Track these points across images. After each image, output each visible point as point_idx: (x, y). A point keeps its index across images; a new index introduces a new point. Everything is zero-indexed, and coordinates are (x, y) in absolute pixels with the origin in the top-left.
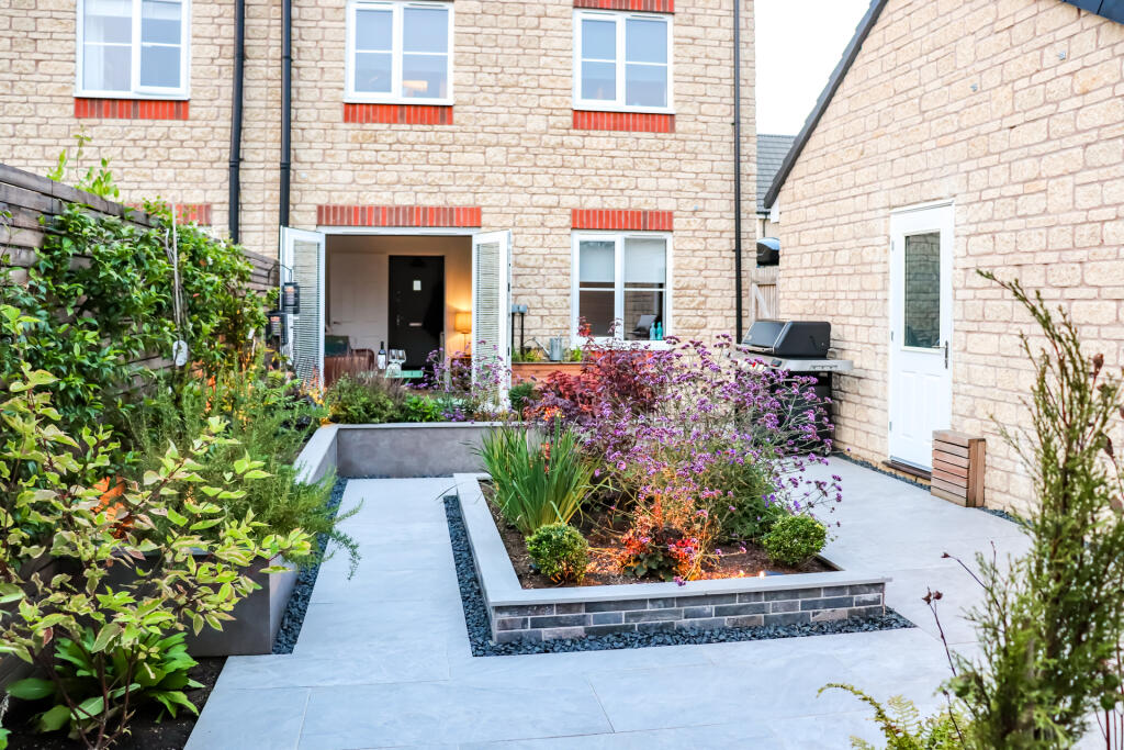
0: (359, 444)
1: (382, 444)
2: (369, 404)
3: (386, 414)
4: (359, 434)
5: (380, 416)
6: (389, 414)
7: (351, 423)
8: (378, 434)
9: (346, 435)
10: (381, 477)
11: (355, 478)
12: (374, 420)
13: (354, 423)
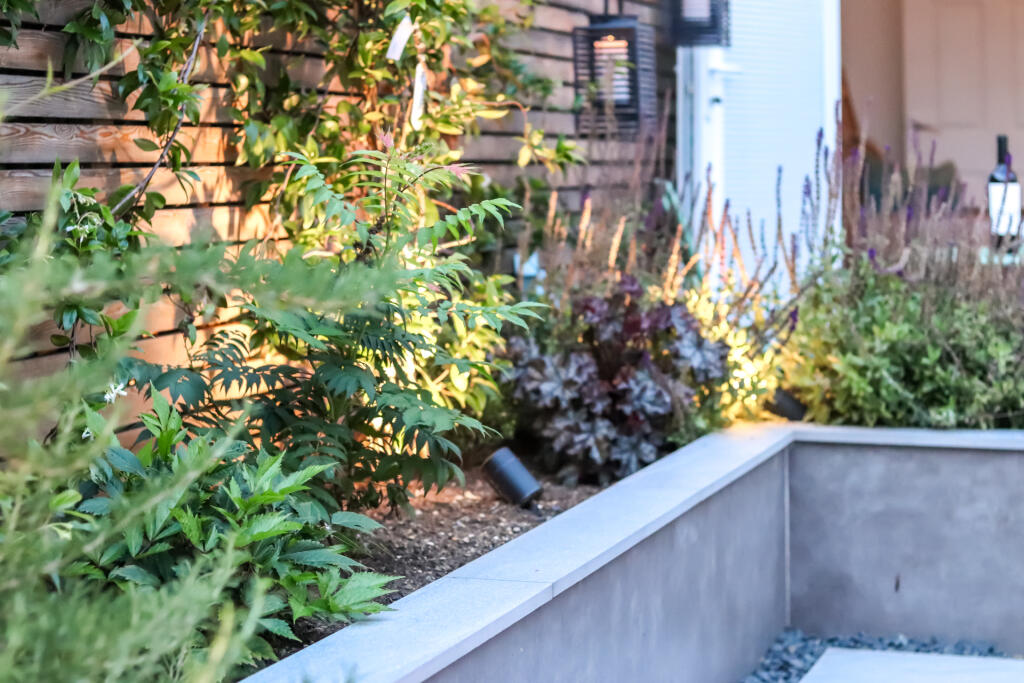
0: (878, 506)
1: (964, 513)
2: (919, 352)
3: (982, 394)
4: (877, 466)
5: (963, 399)
6: (996, 393)
7: (848, 422)
8: (948, 467)
9: (822, 468)
10: (960, 649)
11: (856, 643)
12: (935, 415)
13: (861, 423)
